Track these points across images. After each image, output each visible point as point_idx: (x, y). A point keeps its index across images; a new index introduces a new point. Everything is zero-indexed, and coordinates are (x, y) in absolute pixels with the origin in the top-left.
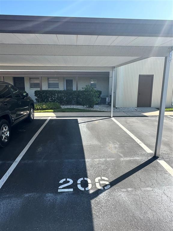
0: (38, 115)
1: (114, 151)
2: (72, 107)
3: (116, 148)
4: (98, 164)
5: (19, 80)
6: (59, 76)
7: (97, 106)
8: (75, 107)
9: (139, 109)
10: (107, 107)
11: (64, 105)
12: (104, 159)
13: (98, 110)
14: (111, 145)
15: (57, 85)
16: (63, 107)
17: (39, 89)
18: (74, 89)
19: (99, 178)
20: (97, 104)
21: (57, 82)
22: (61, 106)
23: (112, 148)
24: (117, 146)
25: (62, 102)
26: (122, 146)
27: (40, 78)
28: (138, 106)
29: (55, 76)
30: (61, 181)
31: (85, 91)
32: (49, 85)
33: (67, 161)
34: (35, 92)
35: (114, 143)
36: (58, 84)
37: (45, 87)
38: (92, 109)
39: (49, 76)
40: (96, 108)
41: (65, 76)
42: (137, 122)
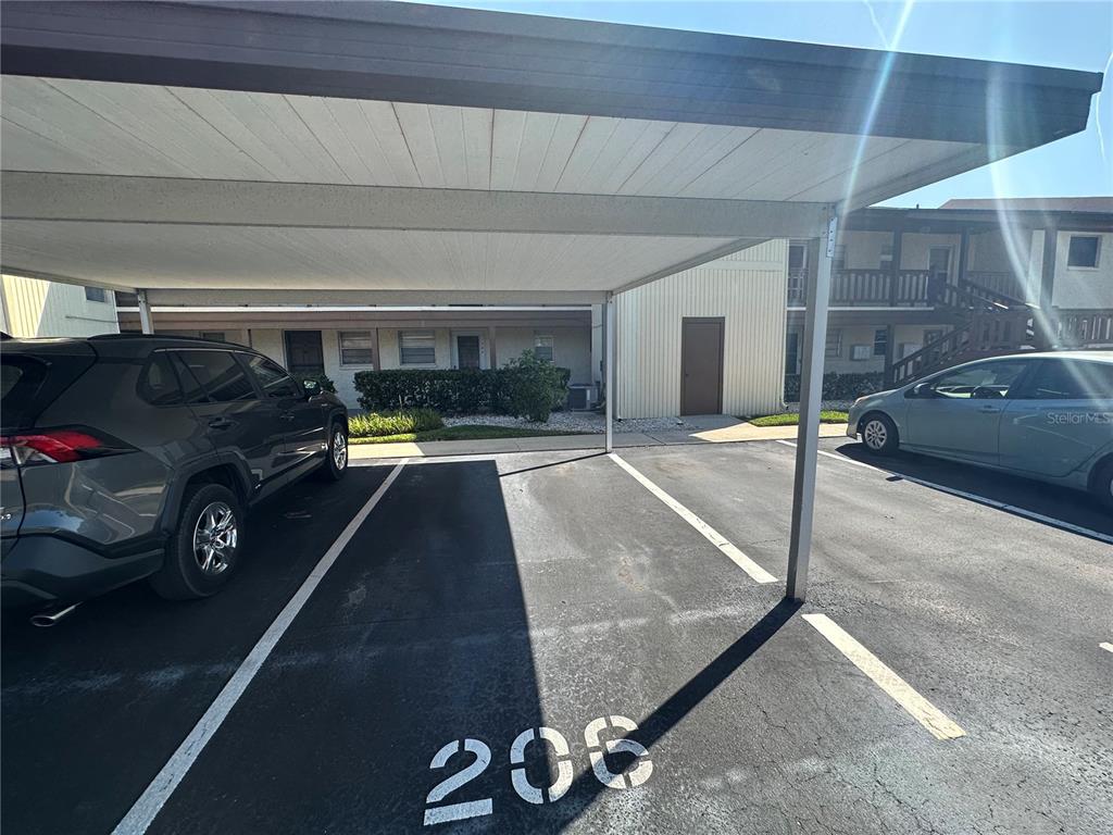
0: (360, 453)
1: (640, 585)
2: (479, 421)
3: (641, 568)
4: (588, 648)
5: (303, 342)
6: (431, 325)
7: (559, 416)
8: (489, 421)
9: (688, 422)
10: (590, 418)
11: (452, 417)
12: (607, 625)
13: (564, 428)
14: (626, 559)
15: (429, 354)
16: (449, 423)
17: (369, 368)
18: (485, 364)
19: (600, 723)
20: (557, 409)
21: (429, 344)
22: (444, 420)
23: (631, 571)
24: (645, 560)
25: (445, 407)
26: (663, 563)
27: (373, 333)
28: (684, 413)
29: (423, 324)
30: (439, 761)
31: (520, 370)
32: (405, 355)
33: (461, 642)
34: (357, 376)
35: (632, 548)
36: (433, 349)
37: (390, 361)
38: (543, 427)
39: (401, 327)
40: (557, 421)
41: (453, 324)
42: (692, 465)
